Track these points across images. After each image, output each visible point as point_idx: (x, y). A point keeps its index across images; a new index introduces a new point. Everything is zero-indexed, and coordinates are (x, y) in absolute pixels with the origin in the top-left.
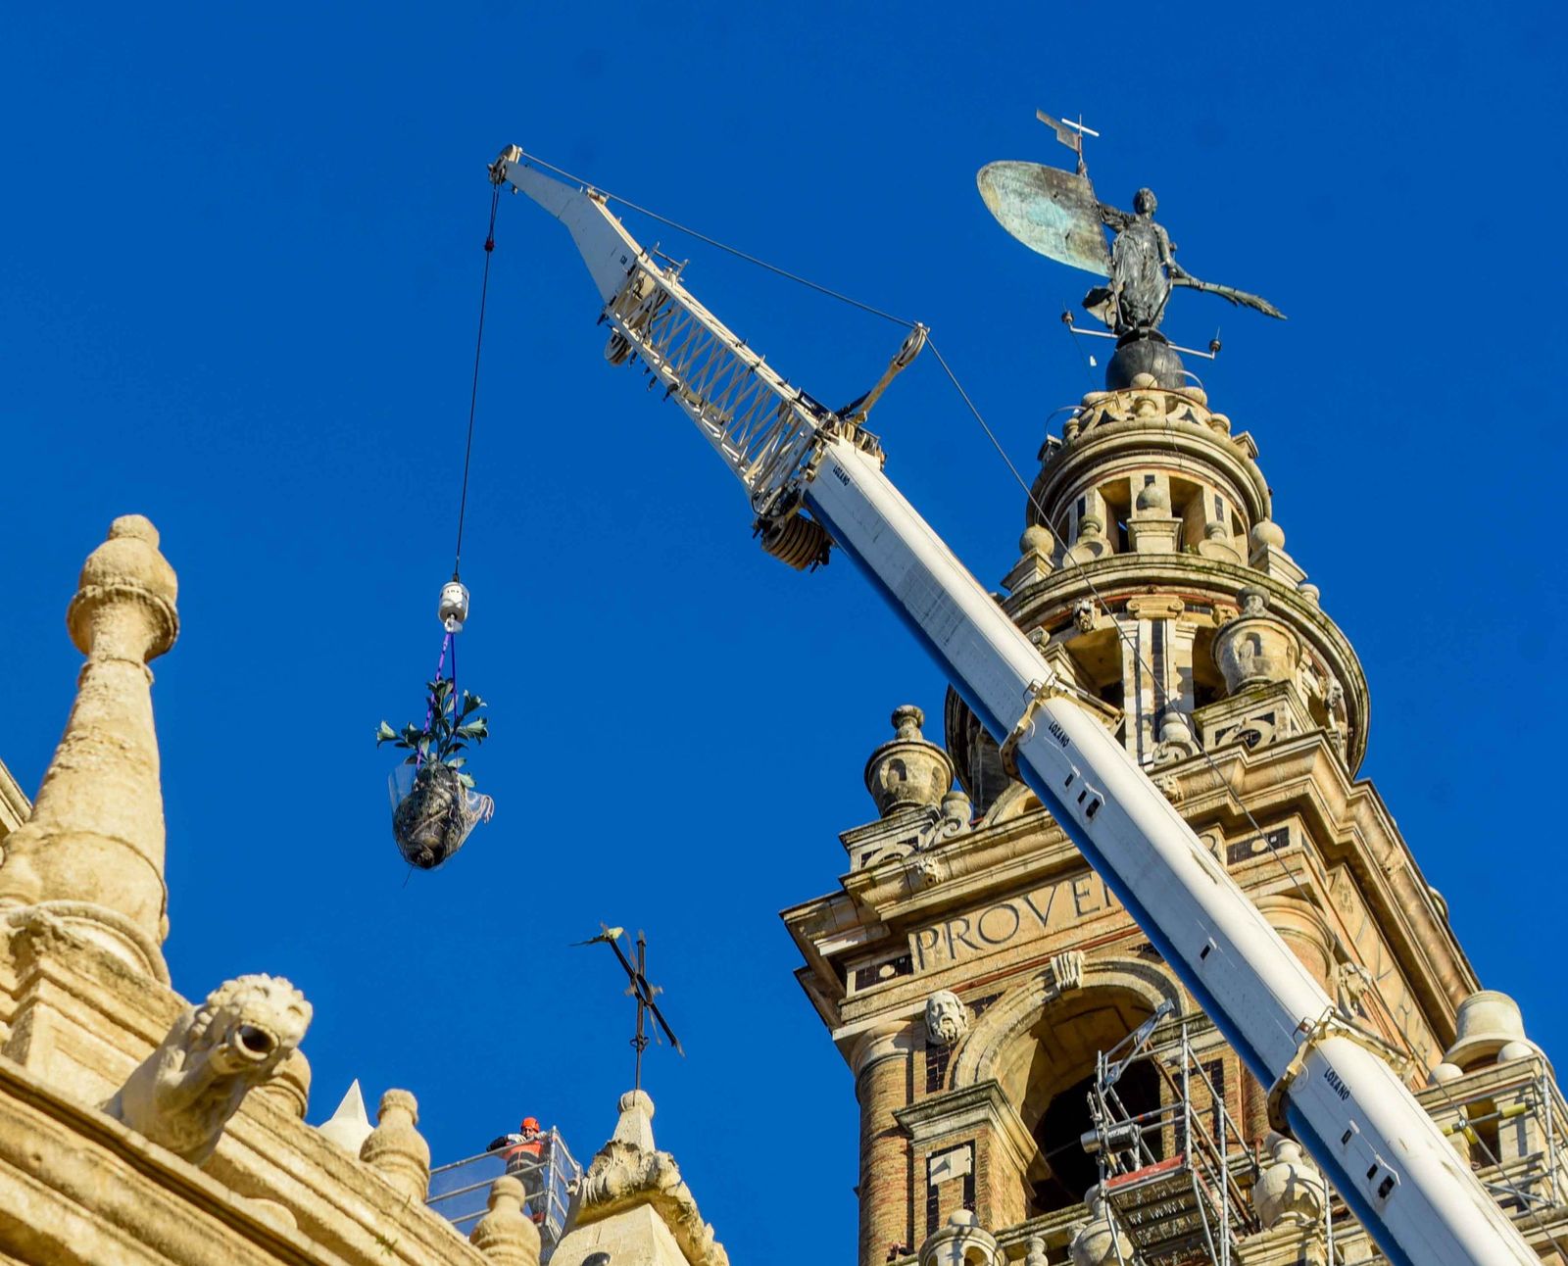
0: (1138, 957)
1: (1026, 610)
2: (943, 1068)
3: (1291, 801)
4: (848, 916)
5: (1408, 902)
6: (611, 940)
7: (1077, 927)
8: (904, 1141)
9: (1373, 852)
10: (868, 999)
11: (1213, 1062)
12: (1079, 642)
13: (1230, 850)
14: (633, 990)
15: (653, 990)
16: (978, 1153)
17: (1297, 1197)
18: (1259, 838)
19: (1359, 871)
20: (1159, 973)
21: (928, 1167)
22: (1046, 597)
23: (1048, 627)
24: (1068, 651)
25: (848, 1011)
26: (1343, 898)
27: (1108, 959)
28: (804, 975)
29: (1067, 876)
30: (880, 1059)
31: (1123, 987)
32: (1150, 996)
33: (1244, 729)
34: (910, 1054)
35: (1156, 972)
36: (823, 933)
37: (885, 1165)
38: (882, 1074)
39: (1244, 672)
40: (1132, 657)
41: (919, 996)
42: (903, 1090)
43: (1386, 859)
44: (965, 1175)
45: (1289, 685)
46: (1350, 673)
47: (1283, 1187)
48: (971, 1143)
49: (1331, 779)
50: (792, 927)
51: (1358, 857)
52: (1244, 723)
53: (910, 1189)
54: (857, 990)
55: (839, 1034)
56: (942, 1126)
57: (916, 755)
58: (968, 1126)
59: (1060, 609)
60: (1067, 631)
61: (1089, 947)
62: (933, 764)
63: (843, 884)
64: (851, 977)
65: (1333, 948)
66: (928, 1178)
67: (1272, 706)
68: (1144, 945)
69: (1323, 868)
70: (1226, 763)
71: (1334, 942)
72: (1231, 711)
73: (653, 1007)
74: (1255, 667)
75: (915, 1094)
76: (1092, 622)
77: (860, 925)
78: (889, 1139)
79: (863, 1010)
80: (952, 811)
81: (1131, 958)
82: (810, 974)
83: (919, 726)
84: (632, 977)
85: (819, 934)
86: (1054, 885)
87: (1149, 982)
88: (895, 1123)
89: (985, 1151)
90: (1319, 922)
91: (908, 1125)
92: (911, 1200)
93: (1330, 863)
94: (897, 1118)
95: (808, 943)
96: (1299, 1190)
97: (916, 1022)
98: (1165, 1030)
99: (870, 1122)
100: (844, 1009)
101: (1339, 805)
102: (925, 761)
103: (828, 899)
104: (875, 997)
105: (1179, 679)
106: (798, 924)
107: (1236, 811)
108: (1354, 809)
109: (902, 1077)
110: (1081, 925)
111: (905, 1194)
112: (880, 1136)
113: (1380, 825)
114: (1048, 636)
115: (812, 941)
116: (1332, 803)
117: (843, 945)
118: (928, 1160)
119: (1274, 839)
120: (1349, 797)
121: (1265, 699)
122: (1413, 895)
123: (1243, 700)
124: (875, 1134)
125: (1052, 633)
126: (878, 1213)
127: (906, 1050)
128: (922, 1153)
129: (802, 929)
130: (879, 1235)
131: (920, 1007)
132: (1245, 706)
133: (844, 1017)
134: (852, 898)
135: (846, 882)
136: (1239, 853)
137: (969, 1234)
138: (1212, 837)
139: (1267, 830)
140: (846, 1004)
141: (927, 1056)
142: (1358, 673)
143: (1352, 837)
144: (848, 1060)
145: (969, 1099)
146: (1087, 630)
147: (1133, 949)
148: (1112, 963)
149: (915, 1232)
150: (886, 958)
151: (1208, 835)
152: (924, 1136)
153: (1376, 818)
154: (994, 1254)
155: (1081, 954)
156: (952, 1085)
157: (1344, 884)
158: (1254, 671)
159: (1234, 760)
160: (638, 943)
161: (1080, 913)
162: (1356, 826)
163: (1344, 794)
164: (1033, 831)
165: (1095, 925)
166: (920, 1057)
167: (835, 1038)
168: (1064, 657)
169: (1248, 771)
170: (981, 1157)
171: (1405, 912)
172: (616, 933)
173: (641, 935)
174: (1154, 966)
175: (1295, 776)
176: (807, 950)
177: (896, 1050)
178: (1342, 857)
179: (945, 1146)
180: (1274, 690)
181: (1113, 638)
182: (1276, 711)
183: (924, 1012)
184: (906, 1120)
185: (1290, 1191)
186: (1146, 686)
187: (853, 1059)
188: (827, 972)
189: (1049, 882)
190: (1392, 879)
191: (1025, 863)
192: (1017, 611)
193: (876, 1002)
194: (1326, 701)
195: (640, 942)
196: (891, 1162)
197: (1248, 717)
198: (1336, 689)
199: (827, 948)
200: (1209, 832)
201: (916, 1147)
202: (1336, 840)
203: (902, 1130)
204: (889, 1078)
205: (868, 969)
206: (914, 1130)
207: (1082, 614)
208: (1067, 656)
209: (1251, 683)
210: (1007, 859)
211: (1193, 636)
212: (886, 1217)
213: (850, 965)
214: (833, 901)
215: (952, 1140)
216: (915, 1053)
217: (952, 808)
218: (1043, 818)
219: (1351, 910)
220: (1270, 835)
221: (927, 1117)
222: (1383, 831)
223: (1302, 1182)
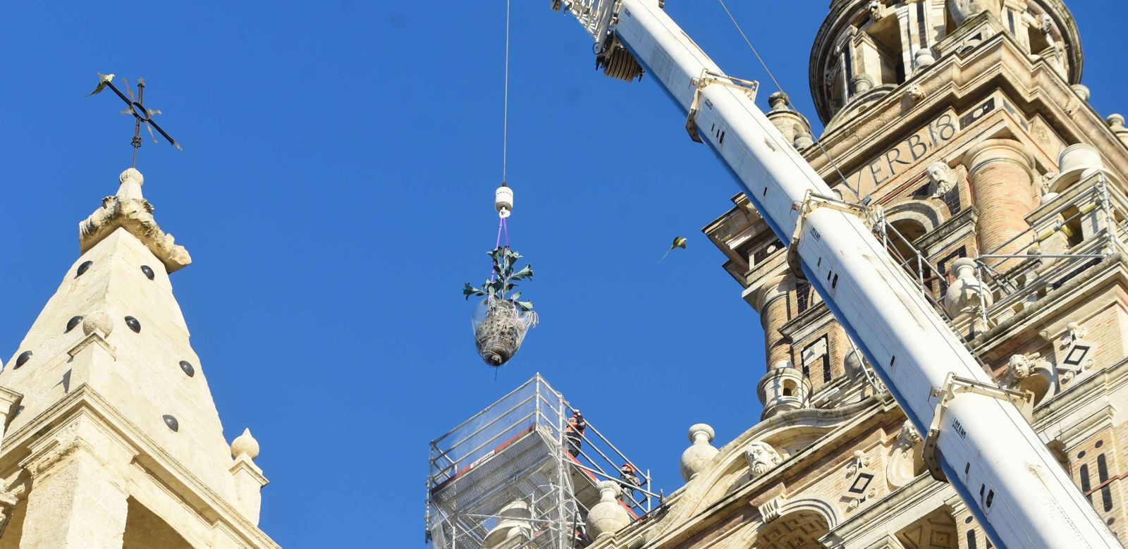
0: (913, 199)
1: (840, 17)
2: (807, 296)
3: (992, 81)
4: (743, 221)
5: (1089, 130)
6: (107, 83)
7: (876, 192)
8: (788, 346)
9: (1056, 103)
10: (762, 268)
11: (960, 249)
12: (874, 28)
13: (961, 121)
14: (130, 112)
15: (151, 112)
16: (830, 340)
17: (969, 297)
18: (977, 109)
19: (1049, 117)
20: (925, 205)
21: (802, 356)
22: (851, 6)
23: (856, 24)
24: (870, 35)
25: (750, 279)
26: (1040, 135)
27: (895, 205)
28: (729, 266)
29: (866, 162)
30: (770, 301)
31: (906, 220)
32: (921, 221)
33: (964, 47)
34: (788, 294)
35: (923, 205)
36: (730, 235)
38: (773, 310)
39: (965, 15)
40: (906, 28)
42: (785, 315)
43: (1067, 106)
44: (823, 356)
45: (988, 14)
46: (1056, 8)
47: (959, 293)
48: (826, 336)
49: (1016, 61)
50: (711, 236)
51: (1046, 108)
52: (964, 43)
54: (754, 265)
55: (746, 293)
56: (808, 330)
57: (782, 119)
58: (823, 326)
59: (860, 12)
60: (867, 24)
61: (882, 202)
62: (793, 122)
63: (734, 202)
64: (752, 258)
65: (1034, 165)
66: (803, 364)
67: (980, 29)
68: (916, 191)
69: (1024, 119)
70: (947, 67)
71: (1034, 161)
72: (956, 39)
73: (150, 121)
74: (971, 10)
75: (791, 315)
76: (880, 13)
77: (751, 225)
78: (779, 347)
79: (759, 276)
80: (800, 145)
81: (910, 201)
82: (732, 264)
83: (787, 104)
84: (130, 105)
85: (727, 237)
86: (860, 170)
87: (921, 212)
88: (782, 337)
89: (833, 339)
90: (1019, 151)
91: (788, 335)
93: (1029, 116)
94: (782, 333)
95: (723, 244)
96: (970, 292)
97: (789, 274)
98: (929, 237)
99: (768, 340)
100: (748, 277)
101: (1026, 78)
102: (788, 122)
103: (728, 214)
104: (765, 266)
105: (936, 33)
106: (714, 234)
107: (959, 96)
108: (1037, 78)
109: (784, 309)
110: (879, 189)
112: (774, 347)
113: (1056, 85)
114: (857, 29)
115: (724, 242)
116: (1021, 77)
117: (743, 240)
119: (986, 107)
120: (1032, 71)
121: (975, 26)
122: (1090, 125)
123: (962, 30)
124: (772, 347)
125: (859, 27)
127: (785, 292)
128: (798, 349)
129: (717, 237)
132: (964, 34)
133: (748, 283)
134: (742, 210)
135: (737, 200)
136: (966, 121)
137: (783, 372)
138: (948, 115)
139: (982, 103)
140: (749, 274)
141: (797, 292)
142: (1062, 8)
143: (1038, 95)
144: (755, 307)
145: (821, 310)
146: (878, 19)
147: (910, 196)
148: (896, 208)
150: (770, 242)
151: (945, 115)
152: (799, 339)
153: (1052, 80)
154: (802, 382)
155: (879, 207)
156: (812, 303)
157: (1040, 126)
158: (971, 12)
159: (952, 64)
160: (139, 86)
161: (877, 183)
162: (1041, 88)
163: (1027, 70)
164: (840, 140)
165: (886, 188)
166: (793, 294)
167: (744, 296)
168: (868, 40)
169: (963, 69)
170: (832, 342)
171: (1088, 137)
172: (109, 78)
173: (141, 81)
174: (922, 202)
175: (992, 65)
176: (724, 249)
177: (780, 293)
178: (1034, 109)
179: (811, 342)
180: (979, 18)
181: (894, 20)
182: (982, 32)
184: (786, 332)
185: (964, 295)
186: (915, 43)
188: (738, 259)
189: (857, 169)
190: (1074, 117)
191: (839, 161)
192: (836, 20)
193: (766, 269)
194: (1042, 29)
195: (141, 86)
196: (781, 359)
197: (966, 40)
198: (1048, 20)
199: (734, 244)
200: (946, 113)
201: (795, 347)
202: (1029, 99)
203: (787, 339)
204: (776, 311)
205: (761, 251)
206: (793, 337)
207: (873, 9)
208: (870, 39)
209: (969, 19)
210: (828, 161)
211: (944, 6)
213: (750, 252)
214: (732, 215)
215: (814, 337)
216: (790, 293)
217: (800, 143)
218: (844, 130)
219: (1048, 142)
220: (984, 105)
221: (799, 327)
222: (1060, 88)
223: (970, 287)
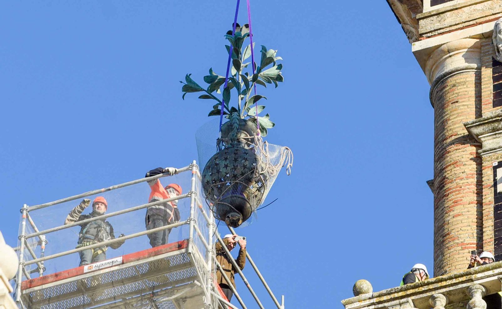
8: (474, 149)
10: (442, 15)
21: (495, 175)
25: (425, 25)
30: (452, 72)
34: (479, 69)
37: (458, 170)
38: (454, 86)
41: (486, 16)
42: (472, 102)
53: (479, 193)
54: (432, 5)
55: (418, 46)
66: (495, 185)
75: (483, 106)
78: (461, 146)
79: (437, 25)
88: (466, 133)
91: (478, 135)
92: (480, 204)
94: (468, 129)
97: (484, 40)
99: (444, 129)
100: (421, 22)
104: (448, 13)
109: (471, 90)
111: (474, 198)
112: (452, 143)
118: (495, 168)
124: (449, 141)
126: (452, 213)
127: (475, 66)
128: (489, 162)
130: (453, 234)
131: (488, 27)
133: (421, 31)
140: (423, 18)
141: (494, 73)
149: (484, 234)
152: (492, 147)
166: (487, 73)
167: (413, 50)
177: (466, 65)
183: (492, 32)
184: (475, 131)
187: (428, 68)
193: (449, 19)
196: (462, 167)
201: (485, 157)
203: (472, 139)
204: (460, 89)
206: (483, 139)
212: (459, 218)
216: (483, 69)
221: (494, 130)
